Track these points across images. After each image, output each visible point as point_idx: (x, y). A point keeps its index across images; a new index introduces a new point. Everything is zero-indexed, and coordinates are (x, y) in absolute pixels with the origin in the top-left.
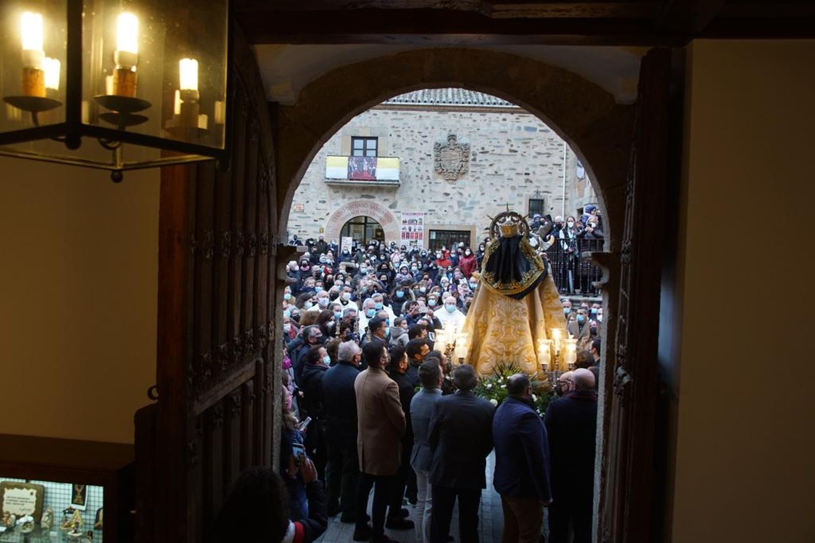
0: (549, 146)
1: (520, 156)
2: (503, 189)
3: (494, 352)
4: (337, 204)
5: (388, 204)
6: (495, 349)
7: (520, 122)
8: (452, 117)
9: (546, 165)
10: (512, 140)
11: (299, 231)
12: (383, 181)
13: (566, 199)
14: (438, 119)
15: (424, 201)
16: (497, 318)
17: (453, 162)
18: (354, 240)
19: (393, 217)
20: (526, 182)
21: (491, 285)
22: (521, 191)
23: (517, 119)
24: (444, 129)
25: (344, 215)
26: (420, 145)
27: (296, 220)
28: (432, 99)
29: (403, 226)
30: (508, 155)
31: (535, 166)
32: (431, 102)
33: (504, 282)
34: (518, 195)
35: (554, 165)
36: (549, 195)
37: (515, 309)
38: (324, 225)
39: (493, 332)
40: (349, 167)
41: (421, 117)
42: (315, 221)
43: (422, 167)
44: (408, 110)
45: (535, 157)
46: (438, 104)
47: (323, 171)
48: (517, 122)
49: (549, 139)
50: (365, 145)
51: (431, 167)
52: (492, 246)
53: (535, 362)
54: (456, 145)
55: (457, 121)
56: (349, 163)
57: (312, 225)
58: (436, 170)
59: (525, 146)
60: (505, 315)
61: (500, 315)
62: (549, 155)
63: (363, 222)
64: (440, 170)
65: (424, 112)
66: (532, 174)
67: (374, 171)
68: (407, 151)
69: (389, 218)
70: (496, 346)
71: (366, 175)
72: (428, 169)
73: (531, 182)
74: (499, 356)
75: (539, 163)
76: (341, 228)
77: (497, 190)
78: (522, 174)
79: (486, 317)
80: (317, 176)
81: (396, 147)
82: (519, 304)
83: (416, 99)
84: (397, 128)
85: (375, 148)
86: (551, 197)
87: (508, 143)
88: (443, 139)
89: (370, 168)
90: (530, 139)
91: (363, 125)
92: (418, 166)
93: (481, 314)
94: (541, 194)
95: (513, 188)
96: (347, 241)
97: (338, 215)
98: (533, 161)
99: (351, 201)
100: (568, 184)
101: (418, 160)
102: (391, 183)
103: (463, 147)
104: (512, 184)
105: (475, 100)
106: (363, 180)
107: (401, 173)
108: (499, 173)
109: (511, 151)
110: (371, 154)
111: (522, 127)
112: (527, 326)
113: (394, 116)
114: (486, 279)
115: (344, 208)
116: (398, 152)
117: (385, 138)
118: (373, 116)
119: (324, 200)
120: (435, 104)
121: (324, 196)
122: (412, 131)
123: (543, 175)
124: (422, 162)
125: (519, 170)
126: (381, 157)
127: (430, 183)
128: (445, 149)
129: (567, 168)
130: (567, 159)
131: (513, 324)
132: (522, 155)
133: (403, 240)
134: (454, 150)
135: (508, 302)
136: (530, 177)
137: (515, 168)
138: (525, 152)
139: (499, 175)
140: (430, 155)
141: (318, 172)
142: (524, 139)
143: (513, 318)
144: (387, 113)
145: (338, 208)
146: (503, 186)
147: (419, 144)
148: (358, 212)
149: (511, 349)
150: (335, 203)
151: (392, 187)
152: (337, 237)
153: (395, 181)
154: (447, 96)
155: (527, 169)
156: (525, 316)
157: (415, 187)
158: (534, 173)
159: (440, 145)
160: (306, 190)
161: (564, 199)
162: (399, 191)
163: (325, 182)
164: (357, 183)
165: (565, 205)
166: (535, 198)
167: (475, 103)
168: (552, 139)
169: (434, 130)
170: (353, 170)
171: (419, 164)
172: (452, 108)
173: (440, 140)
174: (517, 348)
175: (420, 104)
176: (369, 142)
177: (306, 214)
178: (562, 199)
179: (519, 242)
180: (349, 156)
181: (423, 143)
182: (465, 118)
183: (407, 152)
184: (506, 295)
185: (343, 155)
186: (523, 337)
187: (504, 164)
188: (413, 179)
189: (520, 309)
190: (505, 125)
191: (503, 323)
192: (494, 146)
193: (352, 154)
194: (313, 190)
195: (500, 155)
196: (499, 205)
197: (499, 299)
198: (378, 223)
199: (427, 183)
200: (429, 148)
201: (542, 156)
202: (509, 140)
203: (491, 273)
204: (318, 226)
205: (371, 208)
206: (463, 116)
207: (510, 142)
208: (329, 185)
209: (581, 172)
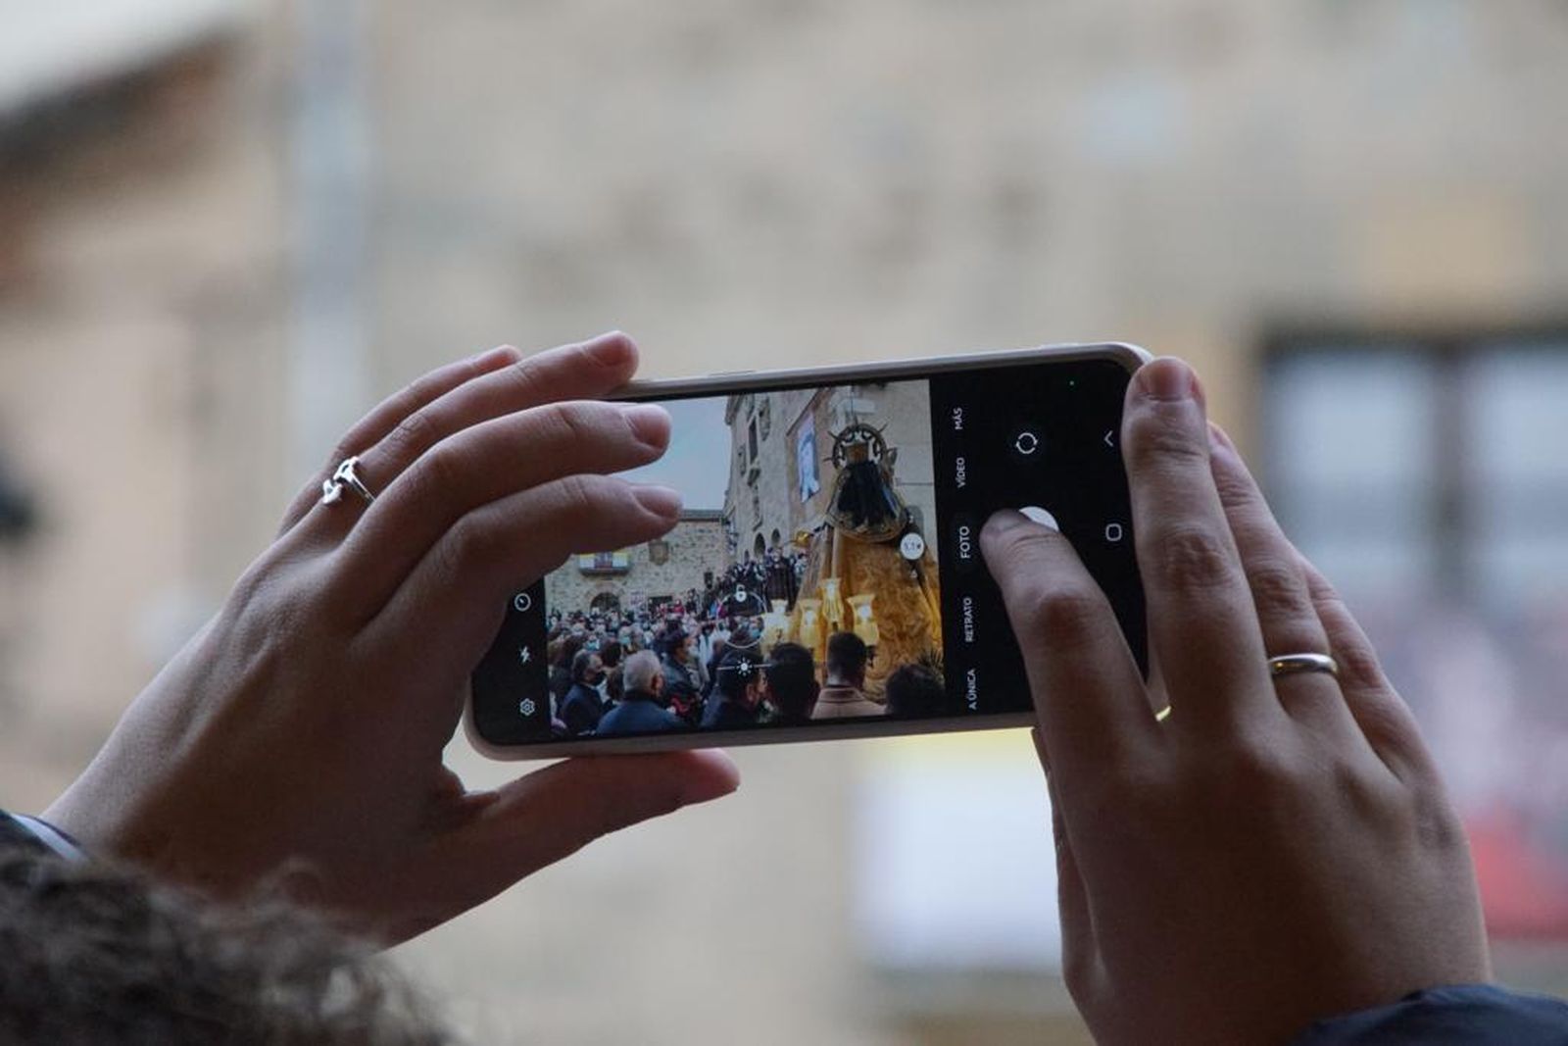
5: (621, 583)
9: (712, 552)
15: (644, 580)
20: (701, 563)
21: (851, 530)
22: (699, 569)
25: (592, 593)
31: (706, 553)
34: (698, 571)
35: (716, 551)
36: (715, 568)
38: (579, 600)
43: (642, 557)
51: (647, 557)
57: (574, 603)
63: (606, 596)
64: (652, 559)
69: (622, 592)
73: (704, 562)
76: (591, 602)
78: (699, 559)
94: (710, 568)
95: (695, 567)
97: (588, 593)
98: (705, 550)
99: (598, 582)
104: (693, 565)
115: (593, 588)
125: (697, 556)
129: (723, 553)
136: (704, 560)
137: (695, 555)
143: (894, 577)
145: (589, 588)
148: (602, 590)
152: (588, 607)
155: (702, 555)
158: (705, 557)
162: (628, 573)
164: (600, 571)
165: (724, 570)
166: (707, 570)
198: (615, 596)
203: (848, 513)
205: (610, 587)
209: (732, 553)
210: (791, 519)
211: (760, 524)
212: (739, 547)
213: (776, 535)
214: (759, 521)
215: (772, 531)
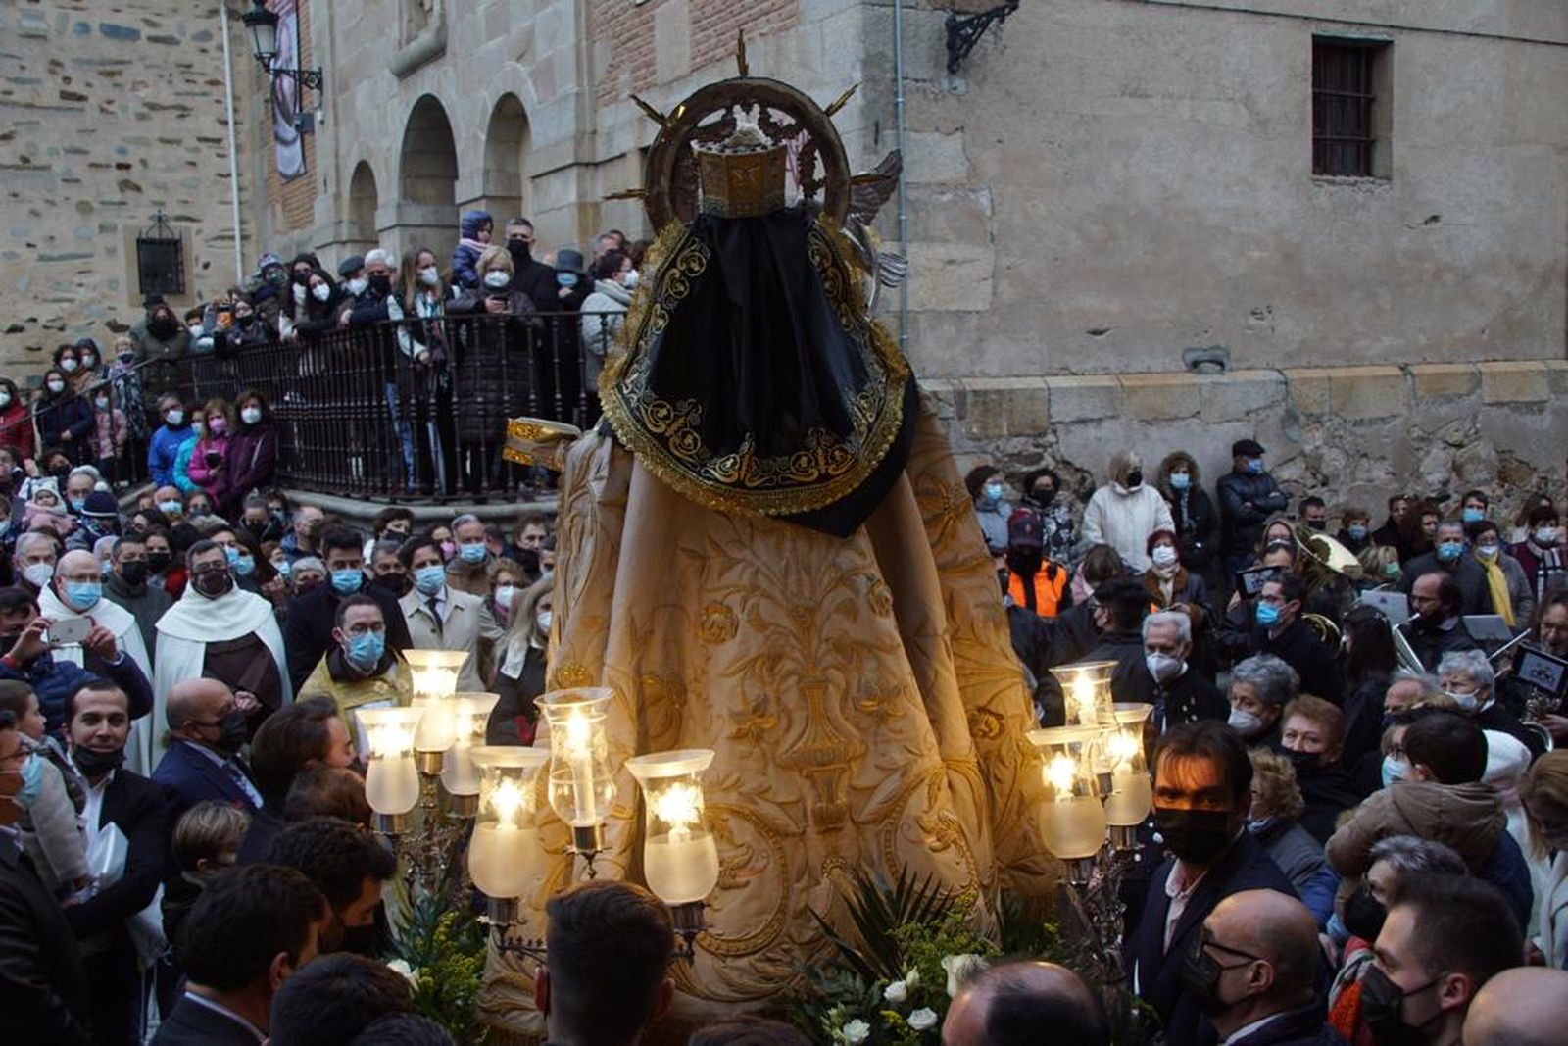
0: (184, 87)
1: (97, 113)
2: (54, 210)
3: (766, 828)
6: (766, 809)
7: (83, 9)
9: (179, 142)
10: (68, 64)
13: (244, 238)
16: (749, 643)
20: (122, 190)
21: (693, 467)
22: (109, 216)
30: (58, 109)
31: (144, 142)
33: (763, 449)
34: (102, 229)
35: (200, 140)
36: (194, 226)
39: (737, 716)
45: (142, 117)
48: (76, 8)
49: (179, 65)
52: (673, 264)
59: (107, 82)
60: (786, 622)
61: (761, 625)
62: (183, 111)
66: (137, 168)
70: (763, 792)
73: (138, 189)
74: (787, 844)
75: (157, 136)
77: (35, 213)
78: (108, 166)
79: (674, 645)
82: (847, 558)
86: (199, 232)
87: (52, 72)
90: (122, 62)
93: (652, 632)
94: (172, 224)
95: (84, 208)
98: (138, 130)
100: (246, 195)
104: (77, 194)
108: (35, 161)
109: (65, 95)
111: (95, 26)
112: (905, 666)
114: (662, 440)
123: (169, 169)
125: (99, 153)
129: (239, 149)
130: (235, 122)
131: (837, 668)
132: (102, 110)
135: (794, 549)
136: (135, 175)
137: (85, 148)
138: (110, 102)
139: (36, 168)
142: (102, 63)
143: (829, 633)
146: (52, 203)
155: (122, 151)
156: (888, 615)
158: (144, 162)
161: (238, 238)
165: (243, 254)
166: (155, 235)
168: (189, 66)
174: (872, 790)
178: (232, 238)
184: (779, 517)
186: (892, 724)
187: (51, 136)
189: (858, 580)
190: (41, 17)
191: (787, 665)
192: (9, 80)
195: (30, 106)
196: (42, 258)
197: (740, 544)
201: (162, 113)
202: (56, 63)
203: (684, 407)
207: (58, 69)
209: (289, 158)
210: (584, 64)
211: (436, 53)
212: (322, 138)
213: (509, 118)
214: (426, 39)
215: (488, 100)
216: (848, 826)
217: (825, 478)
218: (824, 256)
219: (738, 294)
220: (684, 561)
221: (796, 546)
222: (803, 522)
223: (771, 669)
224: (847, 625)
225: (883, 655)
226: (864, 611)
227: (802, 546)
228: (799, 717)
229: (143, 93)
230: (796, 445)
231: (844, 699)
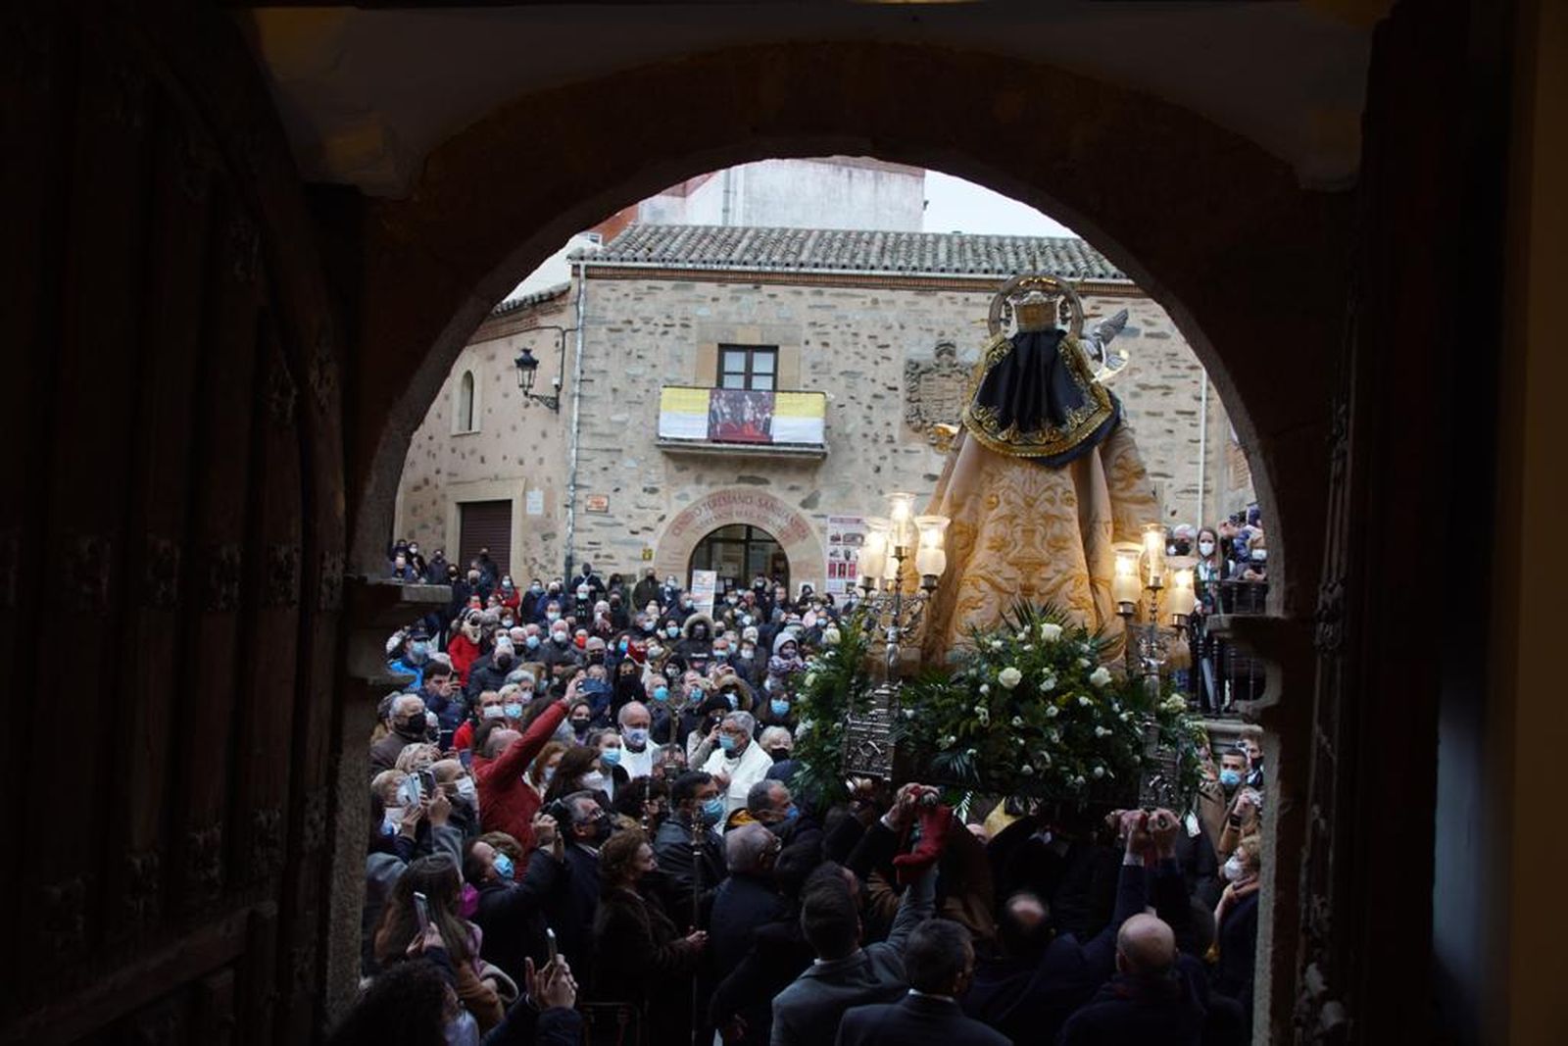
0: (1167, 370)
3: (995, 586)
4: (684, 497)
5: (798, 497)
6: (998, 579)
8: (947, 304)
9: (1161, 414)
11: (597, 556)
12: (789, 444)
13: (1206, 492)
14: (913, 308)
15: (881, 493)
16: (1003, 509)
17: (948, 404)
18: (719, 578)
19: (809, 528)
21: (992, 435)
23: (1094, 308)
24: (928, 330)
25: (698, 520)
26: (874, 366)
27: (591, 530)
28: (901, 263)
29: (831, 549)
31: (1134, 414)
32: (900, 269)
33: (1023, 428)
36: (1168, 481)
37: (1046, 490)
38: (652, 542)
39: (992, 540)
40: (712, 413)
41: (875, 301)
42: (633, 533)
43: (875, 414)
44: (847, 285)
45: (1135, 395)
46: (914, 274)
47: (653, 423)
49: (1167, 354)
50: (749, 364)
51: (897, 417)
52: (994, 350)
53: (1092, 610)
54: (955, 366)
55: (959, 313)
56: (711, 405)
57: (625, 543)
58: (909, 423)
60: (1023, 504)
61: (1009, 503)
62: (1167, 390)
63: (744, 538)
64: (918, 423)
65: (883, 291)
67: (768, 423)
68: (842, 378)
69: (800, 529)
70: (998, 572)
71: (749, 432)
72: (890, 418)
74: (1005, 596)
75: (1143, 409)
76: (691, 551)
79: (974, 510)
80: (639, 433)
81: (817, 370)
82: (1054, 478)
83: (866, 261)
84: (821, 326)
85: (771, 371)
86: (1171, 486)
88: (925, 352)
89: (758, 415)
91: (745, 319)
92: (867, 412)
93: (963, 504)
96: (704, 580)
97: (684, 519)
99: (714, 490)
100: (1211, 457)
101: (866, 400)
102: (806, 449)
103: (970, 372)
105: (999, 266)
106: (742, 443)
107: (827, 427)
110: (762, 384)
112: (1074, 529)
113: (817, 300)
114: (980, 423)
115: (700, 506)
116: (824, 381)
117: (796, 348)
118: (768, 298)
119: (656, 486)
120: (907, 273)
121: (654, 478)
122: (855, 335)
123: (1152, 435)
124: (877, 404)
126: (783, 392)
127: (895, 451)
128: (928, 376)
129: (1208, 420)
130: (1208, 399)
131: (1041, 524)
133: (832, 581)
134: (949, 376)
135: (1031, 473)
140: (895, 389)
141: (641, 423)
143: (1041, 509)
144: (800, 293)
145: (685, 504)
147: (869, 363)
148: (731, 514)
149: (1034, 581)
150: (677, 494)
151: (806, 460)
152: (681, 571)
153: (814, 446)
154: (935, 256)
156: (1071, 505)
157: (861, 461)
159: (917, 366)
160: (613, 463)
161: (1201, 492)
162: (824, 468)
163: (658, 446)
164: (726, 449)
165: (1204, 505)
167: (1000, 272)
168: (1175, 355)
169: (905, 331)
170: (720, 419)
171: (870, 408)
172: (947, 284)
173: (918, 355)
174: (1049, 579)
175: (874, 272)
176: (758, 357)
177: (612, 517)
178: (1197, 492)
179: (1057, 343)
180: (712, 389)
181: (879, 360)
182: (976, 305)
183: (843, 380)
185: (698, 385)
186: (1064, 551)
188: (857, 442)
189: (1060, 490)
191: (1019, 521)
193: (720, 383)
194: (631, 463)
197: (1008, 468)
198: (775, 541)
199: (887, 450)
200: (893, 372)
201: (1152, 392)
203: (991, 409)
204: (641, 544)
205: (761, 506)
206: (971, 300)
208: (667, 454)
216: (1036, 595)
217: (1048, 443)
218: (1066, 349)
219: (1022, 363)
220: (983, 476)
221: (1031, 471)
222: (1036, 461)
223: (1011, 522)
224: (1048, 506)
225: (1065, 523)
226: (1058, 502)
227: (1034, 471)
228: (1021, 543)
229: (1138, 377)
230: (1038, 427)
231: (1043, 538)
